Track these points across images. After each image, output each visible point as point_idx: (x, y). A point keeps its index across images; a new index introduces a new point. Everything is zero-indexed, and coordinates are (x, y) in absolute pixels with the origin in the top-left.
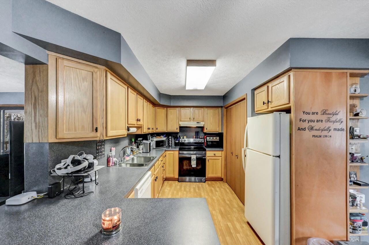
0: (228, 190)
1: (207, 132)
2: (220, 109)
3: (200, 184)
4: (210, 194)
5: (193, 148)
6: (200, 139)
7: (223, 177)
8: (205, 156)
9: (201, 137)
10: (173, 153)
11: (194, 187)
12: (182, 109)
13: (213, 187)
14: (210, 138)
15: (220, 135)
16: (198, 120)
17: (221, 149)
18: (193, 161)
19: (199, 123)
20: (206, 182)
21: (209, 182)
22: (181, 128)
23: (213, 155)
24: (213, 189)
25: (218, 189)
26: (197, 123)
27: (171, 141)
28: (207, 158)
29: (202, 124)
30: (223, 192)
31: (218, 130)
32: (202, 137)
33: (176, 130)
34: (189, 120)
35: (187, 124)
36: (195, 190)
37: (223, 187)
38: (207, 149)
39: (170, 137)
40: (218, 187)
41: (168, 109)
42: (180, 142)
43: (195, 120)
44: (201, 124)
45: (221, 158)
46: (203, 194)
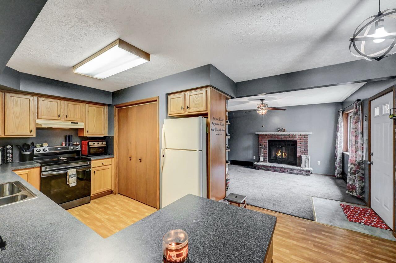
0: (126, 200)
1: (88, 136)
2: (106, 107)
3: (85, 207)
4: (108, 212)
5: (65, 160)
6: (74, 146)
7: (113, 189)
8: (90, 168)
9: (75, 143)
10: (27, 173)
12: (41, 99)
13: (106, 204)
14: (94, 144)
15: (108, 140)
16: (74, 120)
17: (111, 156)
18: (72, 178)
19: (75, 123)
20: (91, 201)
21: (96, 200)
22: (40, 130)
23: (101, 165)
24: (106, 206)
25: (113, 204)
26: (71, 123)
27: (12, 154)
28: (93, 170)
29: (81, 125)
30: (122, 204)
31: (105, 133)
32: (78, 143)
33: (29, 134)
34: (57, 118)
35: (54, 124)
37: (119, 199)
38: (92, 158)
39: (9, 147)
40: (112, 201)
42: (35, 152)
43: (67, 119)
45: (111, 166)
46: (98, 216)
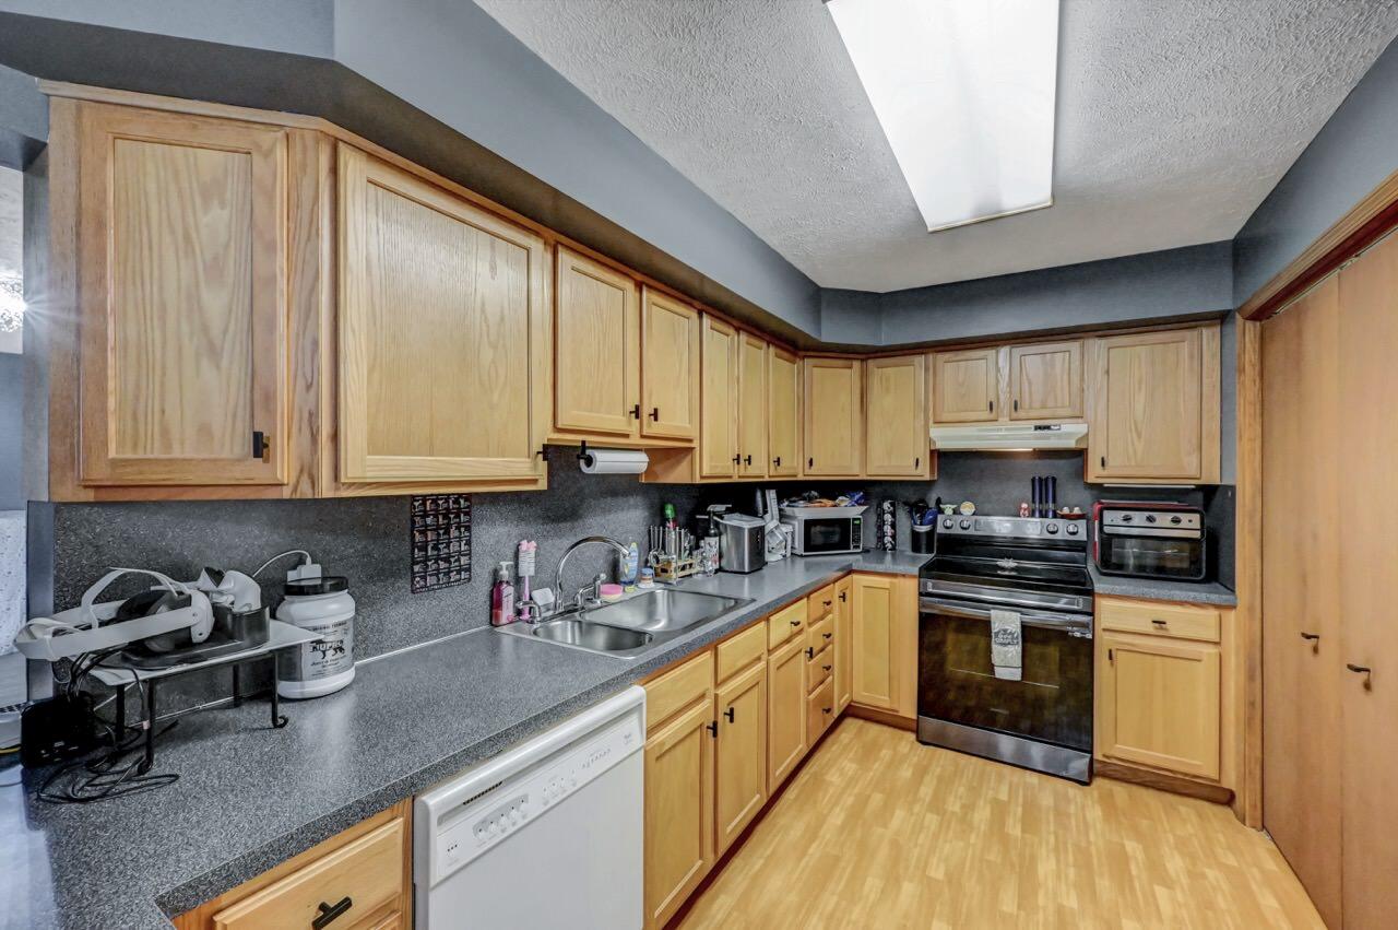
1: (1108, 483)
2: (1206, 332)
3: (1048, 791)
5: (1012, 569)
6: (1061, 523)
7: (1230, 781)
8: (1091, 627)
9: (1066, 511)
10: (887, 586)
11: (1003, 796)
12: (943, 358)
13: (1139, 836)
14: (1127, 519)
15: (1211, 499)
16: (1045, 413)
18: (1005, 645)
19: (1048, 428)
20: (1098, 782)
21: (1120, 791)
22: (945, 460)
23: (1151, 628)
24: (1132, 847)
25: (1175, 864)
26: (1038, 428)
27: (893, 526)
28: (1103, 642)
29: (1069, 435)
31: (1191, 466)
32: (1077, 511)
33: (913, 471)
34: (986, 415)
35: (979, 438)
36: (1003, 824)
38: (1101, 585)
39: (886, 505)
40: (1182, 845)
41: (871, 363)
42: (940, 529)
43: (1021, 414)
44: (1067, 435)
45: (1213, 650)
46: (1046, 867)
